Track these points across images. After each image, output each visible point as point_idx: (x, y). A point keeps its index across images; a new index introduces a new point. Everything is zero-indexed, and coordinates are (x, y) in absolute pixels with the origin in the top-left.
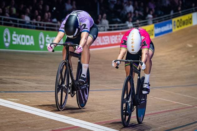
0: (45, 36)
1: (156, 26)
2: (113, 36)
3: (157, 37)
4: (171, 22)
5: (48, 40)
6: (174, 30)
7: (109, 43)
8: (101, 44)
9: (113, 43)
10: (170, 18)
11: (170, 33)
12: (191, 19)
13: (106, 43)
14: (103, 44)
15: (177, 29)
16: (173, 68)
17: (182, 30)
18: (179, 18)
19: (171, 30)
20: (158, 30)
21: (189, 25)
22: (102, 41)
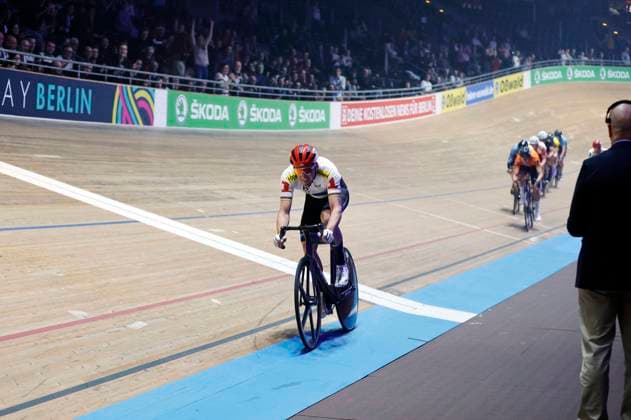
0: (298, 109)
1: (468, 90)
2: (402, 106)
3: (471, 105)
4: (492, 85)
5: (303, 114)
6: (496, 96)
7: (395, 115)
8: (383, 117)
9: (401, 115)
10: (490, 78)
11: (491, 99)
12: (522, 80)
13: (391, 116)
14: (387, 116)
15: (500, 94)
16: (484, 156)
17: (509, 95)
18: (504, 78)
19: (491, 96)
20: (471, 96)
21: (519, 89)
22: (385, 113)
